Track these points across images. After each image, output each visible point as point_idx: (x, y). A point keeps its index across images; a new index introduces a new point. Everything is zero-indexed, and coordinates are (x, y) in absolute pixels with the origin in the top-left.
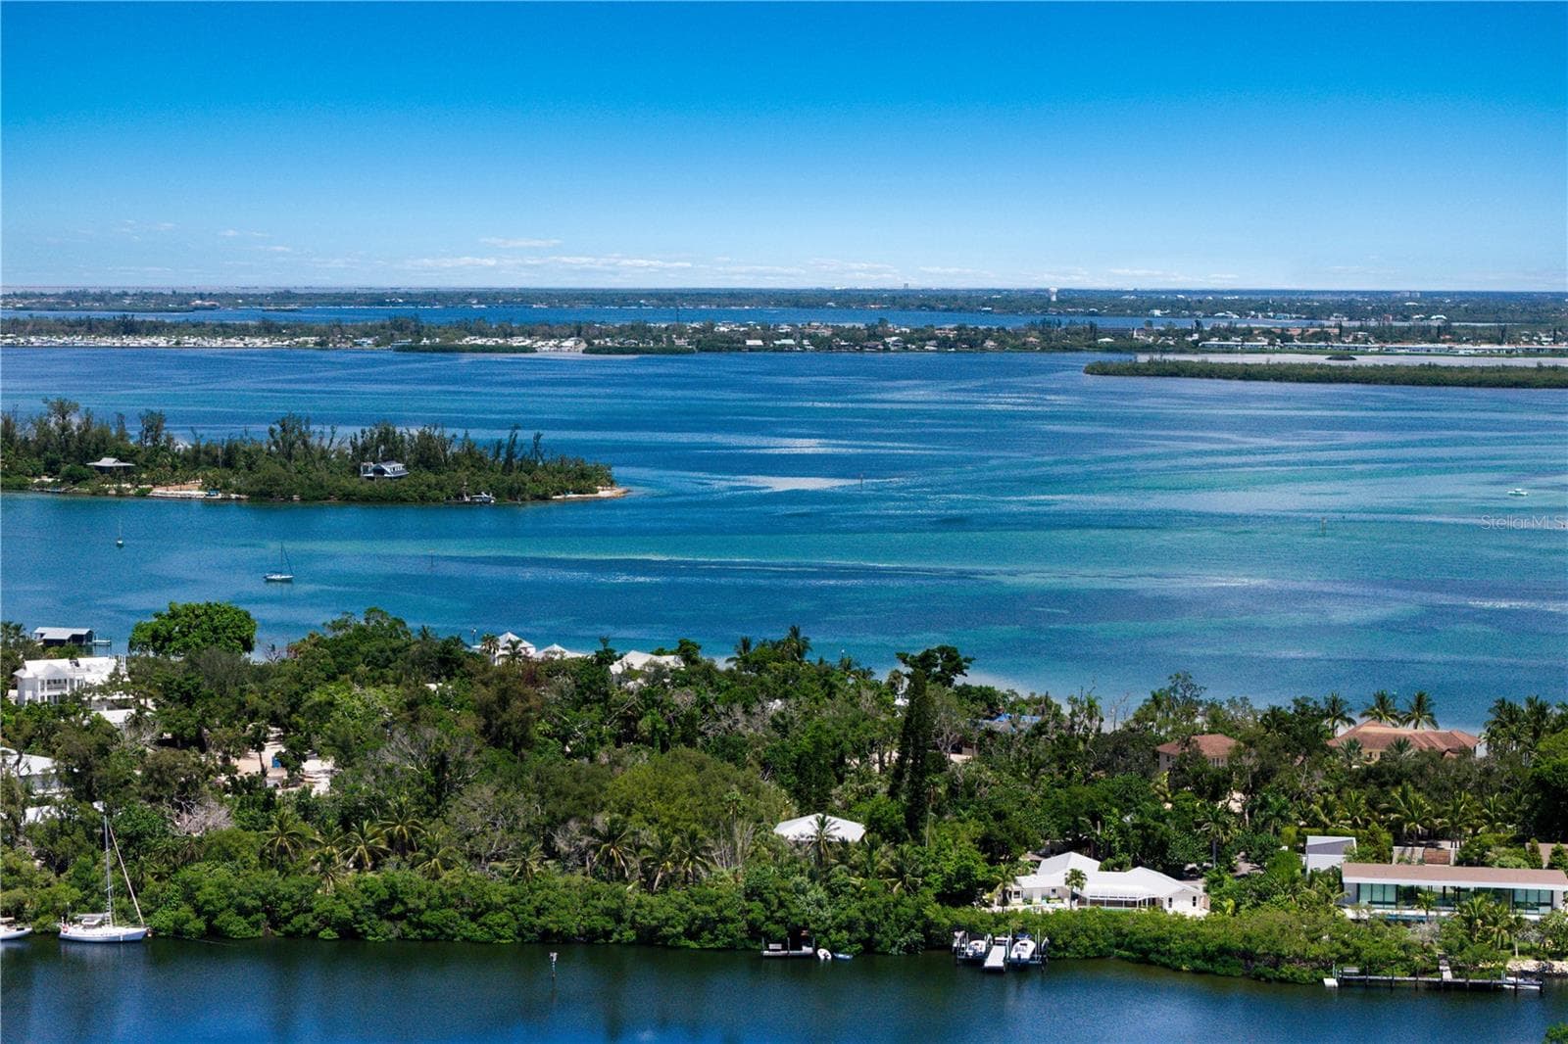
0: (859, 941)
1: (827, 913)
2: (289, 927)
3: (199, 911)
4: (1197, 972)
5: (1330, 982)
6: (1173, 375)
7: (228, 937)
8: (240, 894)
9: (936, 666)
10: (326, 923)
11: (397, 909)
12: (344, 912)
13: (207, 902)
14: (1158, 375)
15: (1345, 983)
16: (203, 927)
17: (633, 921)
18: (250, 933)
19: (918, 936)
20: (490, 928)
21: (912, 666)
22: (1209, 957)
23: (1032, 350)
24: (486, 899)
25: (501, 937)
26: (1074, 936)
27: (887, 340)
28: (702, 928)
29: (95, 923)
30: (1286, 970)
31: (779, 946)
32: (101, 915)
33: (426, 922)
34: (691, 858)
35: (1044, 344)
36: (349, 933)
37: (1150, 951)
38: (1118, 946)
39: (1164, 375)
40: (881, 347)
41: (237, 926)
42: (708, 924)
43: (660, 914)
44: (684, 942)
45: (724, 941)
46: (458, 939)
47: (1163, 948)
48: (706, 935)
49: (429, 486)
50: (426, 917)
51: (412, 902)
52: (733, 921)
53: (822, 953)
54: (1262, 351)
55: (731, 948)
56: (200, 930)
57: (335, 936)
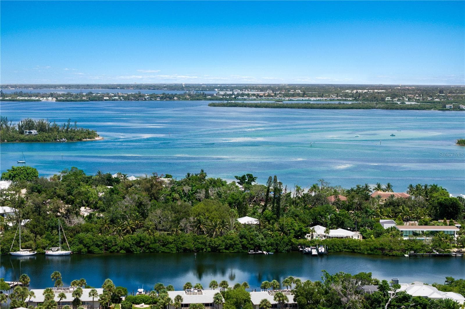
0: (274, 249)
1: (265, 241)
2: (111, 250)
3: (85, 246)
4: (369, 254)
5: (406, 255)
6: (234, 106)
7: (94, 253)
8: (96, 241)
9: (246, 179)
10: (121, 249)
11: (142, 244)
12: (127, 245)
13: (87, 243)
14: (230, 106)
15: (410, 256)
16: (86, 250)
17: (209, 245)
18: (100, 252)
19: (290, 247)
20: (169, 248)
21: (239, 179)
22: (371, 250)
23: (188, 100)
24: (168, 240)
25: (172, 251)
26: (333, 246)
27: (146, 97)
28: (229, 247)
29: (56, 250)
30: (394, 253)
31: (253, 251)
32: (57, 248)
33: (151, 248)
34: (223, 228)
35: (191, 98)
36: (129, 251)
37: (355, 249)
38: (345, 248)
39: (232, 106)
40: (144, 99)
41: (96, 250)
42: (231, 246)
43: (217, 243)
44: (224, 251)
45: (236, 250)
46: (160, 252)
47: (358, 248)
48: (231, 249)
49: (46, 137)
50: (151, 246)
51: (146, 242)
52: (238, 244)
53: (265, 252)
54: (255, 100)
55: (238, 252)
56: (86, 251)
57: (125, 252)
